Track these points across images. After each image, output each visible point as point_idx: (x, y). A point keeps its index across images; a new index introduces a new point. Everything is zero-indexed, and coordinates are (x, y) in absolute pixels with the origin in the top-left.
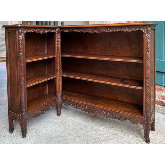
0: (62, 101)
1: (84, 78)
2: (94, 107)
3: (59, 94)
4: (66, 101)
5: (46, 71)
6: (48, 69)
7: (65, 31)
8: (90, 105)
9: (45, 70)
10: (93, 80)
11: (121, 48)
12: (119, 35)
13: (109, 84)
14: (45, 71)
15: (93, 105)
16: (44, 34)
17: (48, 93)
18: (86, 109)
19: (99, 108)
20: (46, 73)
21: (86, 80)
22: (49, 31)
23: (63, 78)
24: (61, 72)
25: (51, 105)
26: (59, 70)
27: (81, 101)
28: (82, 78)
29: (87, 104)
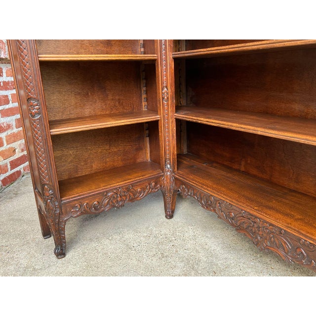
0: (176, 184)
1: (230, 124)
2: (256, 217)
3: (169, 166)
4: (182, 185)
5: (143, 104)
8: (242, 210)
9: (141, 101)
10: (259, 129)
14: (141, 105)
15: (251, 212)
17: (149, 160)
18: (233, 219)
19: (271, 225)
20: (144, 108)
21: (234, 128)
25: (143, 189)
26: (168, 98)
27: (218, 191)
28: (225, 123)
29: (234, 203)
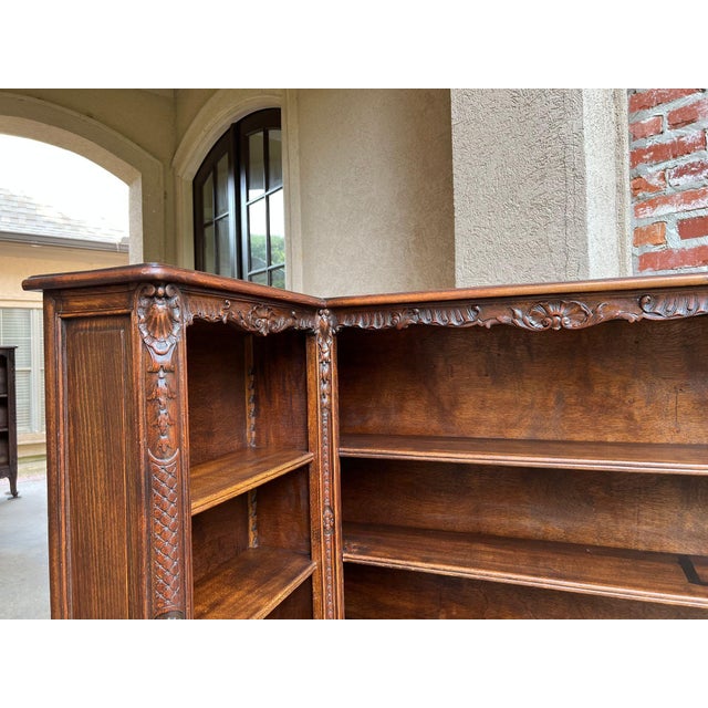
5: (252, 535)
6: (258, 527)
7: (365, 324)
9: (247, 532)
11: (648, 403)
12: (637, 342)
13: (646, 599)
14: (247, 538)
16: (272, 335)
20: (252, 544)
22: (290, 321)
23: (351, 570)
24: (339, 542)
28: (474, 571)
